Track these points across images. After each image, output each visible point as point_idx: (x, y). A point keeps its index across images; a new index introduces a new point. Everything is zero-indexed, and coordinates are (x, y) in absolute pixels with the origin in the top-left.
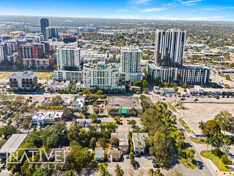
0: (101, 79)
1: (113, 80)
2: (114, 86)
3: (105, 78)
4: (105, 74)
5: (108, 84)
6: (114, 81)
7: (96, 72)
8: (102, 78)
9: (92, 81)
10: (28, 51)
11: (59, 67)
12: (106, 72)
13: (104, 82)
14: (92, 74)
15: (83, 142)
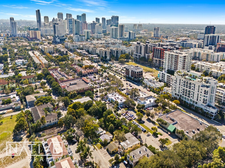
0: (186, 90)
1: (201, 96)
2: (200, 104)
3: (191, 90)
4: (192, 86)
5: (193, 99)
6: (201, 98)
7: (183, 80)
8: (188, 89)
9: (177, 89)
10: (158, 52)
11: (165, 68)
12: (193, 84)
13: (189, 94)
14: (178, 81)
15: (107, 124)
